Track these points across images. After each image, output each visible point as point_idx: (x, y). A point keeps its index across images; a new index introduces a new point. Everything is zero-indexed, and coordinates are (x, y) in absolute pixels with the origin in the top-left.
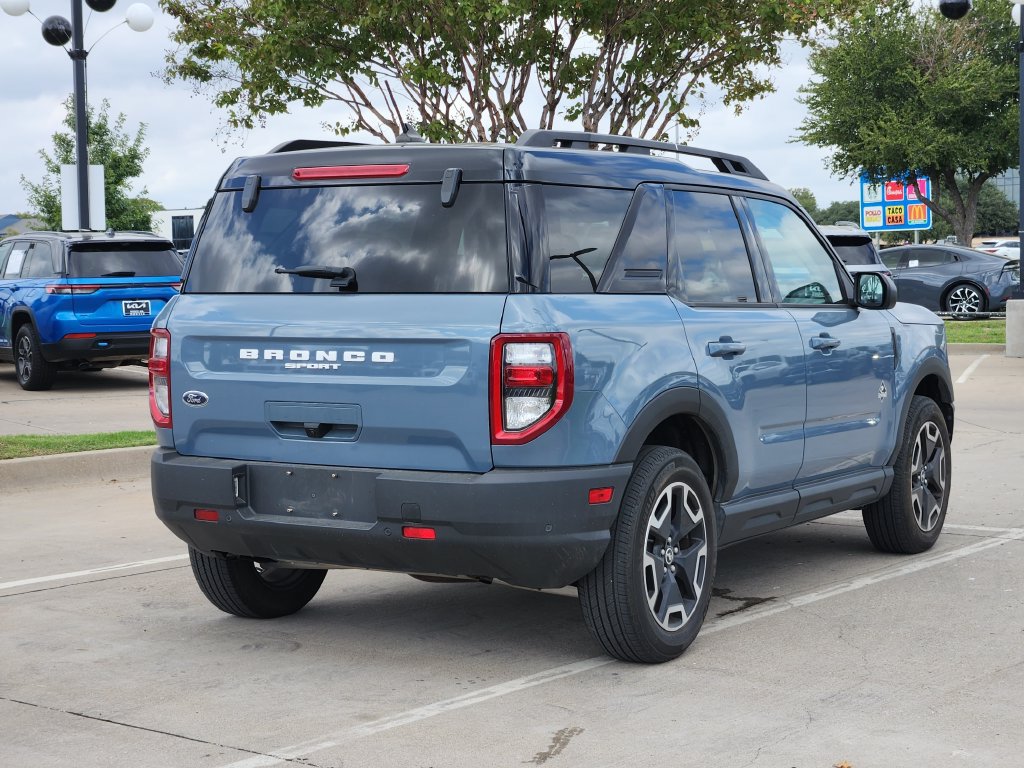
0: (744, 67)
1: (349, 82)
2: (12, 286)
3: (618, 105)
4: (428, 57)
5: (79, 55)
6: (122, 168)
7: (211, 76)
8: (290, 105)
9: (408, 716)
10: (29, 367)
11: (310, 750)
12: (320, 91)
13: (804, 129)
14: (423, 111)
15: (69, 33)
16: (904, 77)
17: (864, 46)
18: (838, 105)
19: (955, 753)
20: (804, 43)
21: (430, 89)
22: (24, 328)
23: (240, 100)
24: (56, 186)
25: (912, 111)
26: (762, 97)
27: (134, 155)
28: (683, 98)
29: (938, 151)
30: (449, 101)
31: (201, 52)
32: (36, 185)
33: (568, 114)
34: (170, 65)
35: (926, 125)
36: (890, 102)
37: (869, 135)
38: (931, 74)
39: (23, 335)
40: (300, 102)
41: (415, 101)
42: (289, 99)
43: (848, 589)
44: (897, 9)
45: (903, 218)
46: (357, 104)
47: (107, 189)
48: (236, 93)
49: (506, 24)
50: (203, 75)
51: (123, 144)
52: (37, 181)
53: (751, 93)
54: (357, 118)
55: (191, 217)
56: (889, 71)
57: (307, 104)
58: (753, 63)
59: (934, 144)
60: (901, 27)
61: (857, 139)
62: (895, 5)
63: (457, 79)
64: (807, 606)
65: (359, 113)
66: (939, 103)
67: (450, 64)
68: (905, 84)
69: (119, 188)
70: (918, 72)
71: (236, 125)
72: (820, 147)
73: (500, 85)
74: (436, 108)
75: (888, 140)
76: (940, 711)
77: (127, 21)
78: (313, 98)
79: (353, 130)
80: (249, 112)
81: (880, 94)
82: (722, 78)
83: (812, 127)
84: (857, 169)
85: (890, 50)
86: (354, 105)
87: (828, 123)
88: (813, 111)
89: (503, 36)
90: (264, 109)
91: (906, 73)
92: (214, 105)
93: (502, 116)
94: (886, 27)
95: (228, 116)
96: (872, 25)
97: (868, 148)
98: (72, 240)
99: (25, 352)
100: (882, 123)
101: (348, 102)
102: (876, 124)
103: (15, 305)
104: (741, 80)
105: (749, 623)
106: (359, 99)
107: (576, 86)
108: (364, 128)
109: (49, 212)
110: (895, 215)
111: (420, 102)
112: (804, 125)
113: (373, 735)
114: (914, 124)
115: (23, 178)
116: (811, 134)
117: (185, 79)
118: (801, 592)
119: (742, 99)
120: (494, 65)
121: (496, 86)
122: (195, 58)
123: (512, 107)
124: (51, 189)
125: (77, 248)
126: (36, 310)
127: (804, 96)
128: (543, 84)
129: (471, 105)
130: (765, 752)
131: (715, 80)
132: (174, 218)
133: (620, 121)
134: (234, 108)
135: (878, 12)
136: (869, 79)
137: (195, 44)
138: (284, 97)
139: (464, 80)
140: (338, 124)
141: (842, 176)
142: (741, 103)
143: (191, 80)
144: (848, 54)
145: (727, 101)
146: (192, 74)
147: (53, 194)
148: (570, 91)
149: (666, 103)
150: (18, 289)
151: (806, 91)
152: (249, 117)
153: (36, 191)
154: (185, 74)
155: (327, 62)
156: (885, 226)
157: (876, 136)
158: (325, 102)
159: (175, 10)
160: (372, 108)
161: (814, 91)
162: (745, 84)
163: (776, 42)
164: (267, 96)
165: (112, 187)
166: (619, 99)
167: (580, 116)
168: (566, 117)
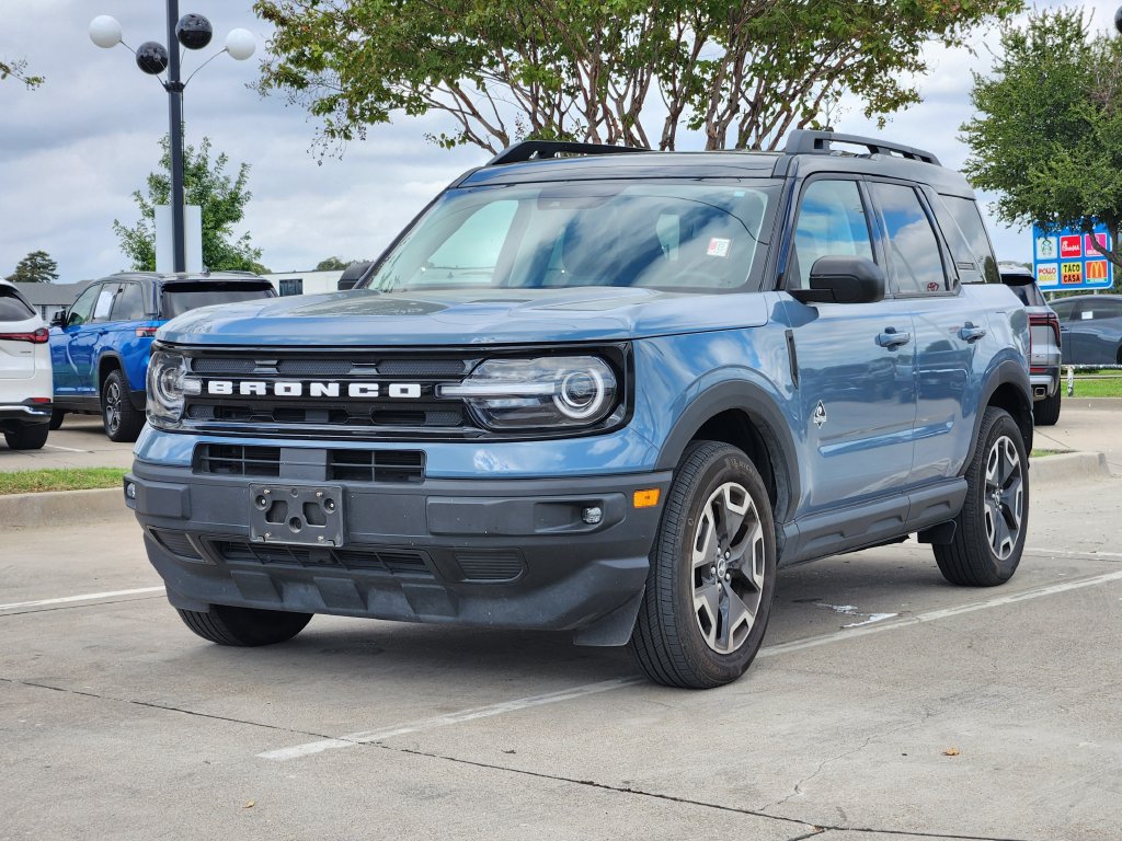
0: (886, 75)
1: (455, 88)
2: (100, 330)
3: (746, 116)
4: (540, 63)
5: (175, 88)
6: (222, 212)
7: (307, 84)
8: (392, 114)
9: (493, 709)
10: (118, 417)
11: (384, 736)
12: (425, 100)
13: (966, 171)
14: (534, 120)
15: (164, 61)
16: (1078, 113)
17: (1032, 79)
18: (1005, 144)
19: (1081, 745)
20: (949, 43)
21: (542, 98)
22: (113, 375)
23: (338, 108)
24: (151, 231)
25: (1086, 150)
26: (906, 108)
27: (235, 199)
28: (817, 104)
29: (1115, 194)
30: (563, 109)
31: (297, 61)
32: (130, 230)
33: (691, 123)
34: (266, 75)
35: (1102, 166)
36: (1062, 141)
37: (1038, 177)
38: (1108, 110)
39: (111, 382)
40: (402, 111)
41: (526, 110)
42: (391, 107)
43: (984, 606)
44: (1070, 40)
45: (1081, 278)
46: (463, 113)
47: (204, 235)
48: (334, 100)
49: (627, 31)
50: (300, 83)
51: (223, 186)
52: (131, 226)
53: (895, 105)
54: (463, 129)
55: (300, 281)
56: (1061, 107)
57: (409, 112)
58: (895, 71)
59: (1111, 186)
60: (1074, 60)
61: (1025, 182)
62: (1067, 35)
63: (572, 87)
64: (935, 621)
65: (466, 124)
66: (1116, 141)
67: (564, 70)
68: (1079, 121)
69: (218, 233)
70: (1094, 107)
71: (333, 135)
72: (985, 190)
73: (619, 95)
74: (549, 118)
75: (1059, 182)
76: (1071, 709)
77: (226, 50)
78: (416, 105)
79: (460, 142)
80: (348, 122)
81: (1050, 133)
82: (863, 88)
83: (977, 169)
84: (1026, 216)
85: (1062, 84)
86: (460, 114)
87: (993, 164)
88: (976, 151)
89: (624, 45)
90: (364, 120)
91: (1081, 110)
92: (310, 113)
93: (621, 127)
94: (1057, 60)
95: (325, 126)
96: (1043, 56)
97: (1037, 190)
98: (165, 280)
99: (114, 400)
100: (1053, 164)
101: (452, 110)
102: (1047, 165)
103: (103, 349)
104: (884, 90)
105: (871, 635)
106: (465, 108)
107: (703, 97)
108: (471, 140)
109: (143, 260)
110: (1072, 273)
111: (531, 110)
112: (966, 167)
113: (454, 724)
114: (1088, 165)
115: (117, 223)
116: (974, 178)
117: (279, 86)
118: (931, 609)
119: (885, 110)
120: (614, 76)
121: (616, 96)
122: (289, 65)
123: (631, 119)
124: (145, 234)
125: (170, 287)
126: (125, 355)
127: (966, 135)
128: (666, 95)
129: (587, 114)
130: (873, 742)
131: (855, 90)
132: (281, 282)
133: (749, 130)
134: (332, 117)
135: (1050, 43)
136: (1039, 116)
137: (293, 53)
138: (385, 105)
139: (580, 87)
140: (443, 136)
141: (1008, 224)
142: (884, 115)
143: (286, 86)
144: (1015, 88)
145: (868, 113)
146: (287, 81)
147: (148, 239)
148: (696, 103)
149: (797, 108)
150: (106, 333)
151: (968, 129)
152: (347, 127)
153: (130, 236)
154: (281, 81)
155: (431, 65)
156: (1060, 285)
157: (1045, 177)
158: (430, 111)
159: (270, 14)
160: (479, 117)
161: (978, 129)
162: (888, 94)
163: (918, 43)
164: (367, 104)
165: (211, 233)
166: (748, 109)
167: (704, 124)
168: (689, 126)
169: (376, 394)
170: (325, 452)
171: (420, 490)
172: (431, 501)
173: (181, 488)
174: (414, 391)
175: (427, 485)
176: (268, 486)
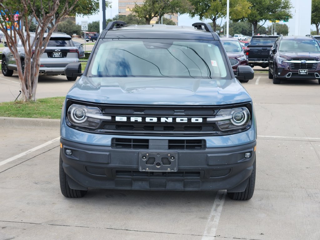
169: (186, 121)
170: (168, 140)
171: (205, 152)
172: (209, 155)
173: (108, 153)
174: (200, 120)
175: (207, 150)
176: (148, 153)
